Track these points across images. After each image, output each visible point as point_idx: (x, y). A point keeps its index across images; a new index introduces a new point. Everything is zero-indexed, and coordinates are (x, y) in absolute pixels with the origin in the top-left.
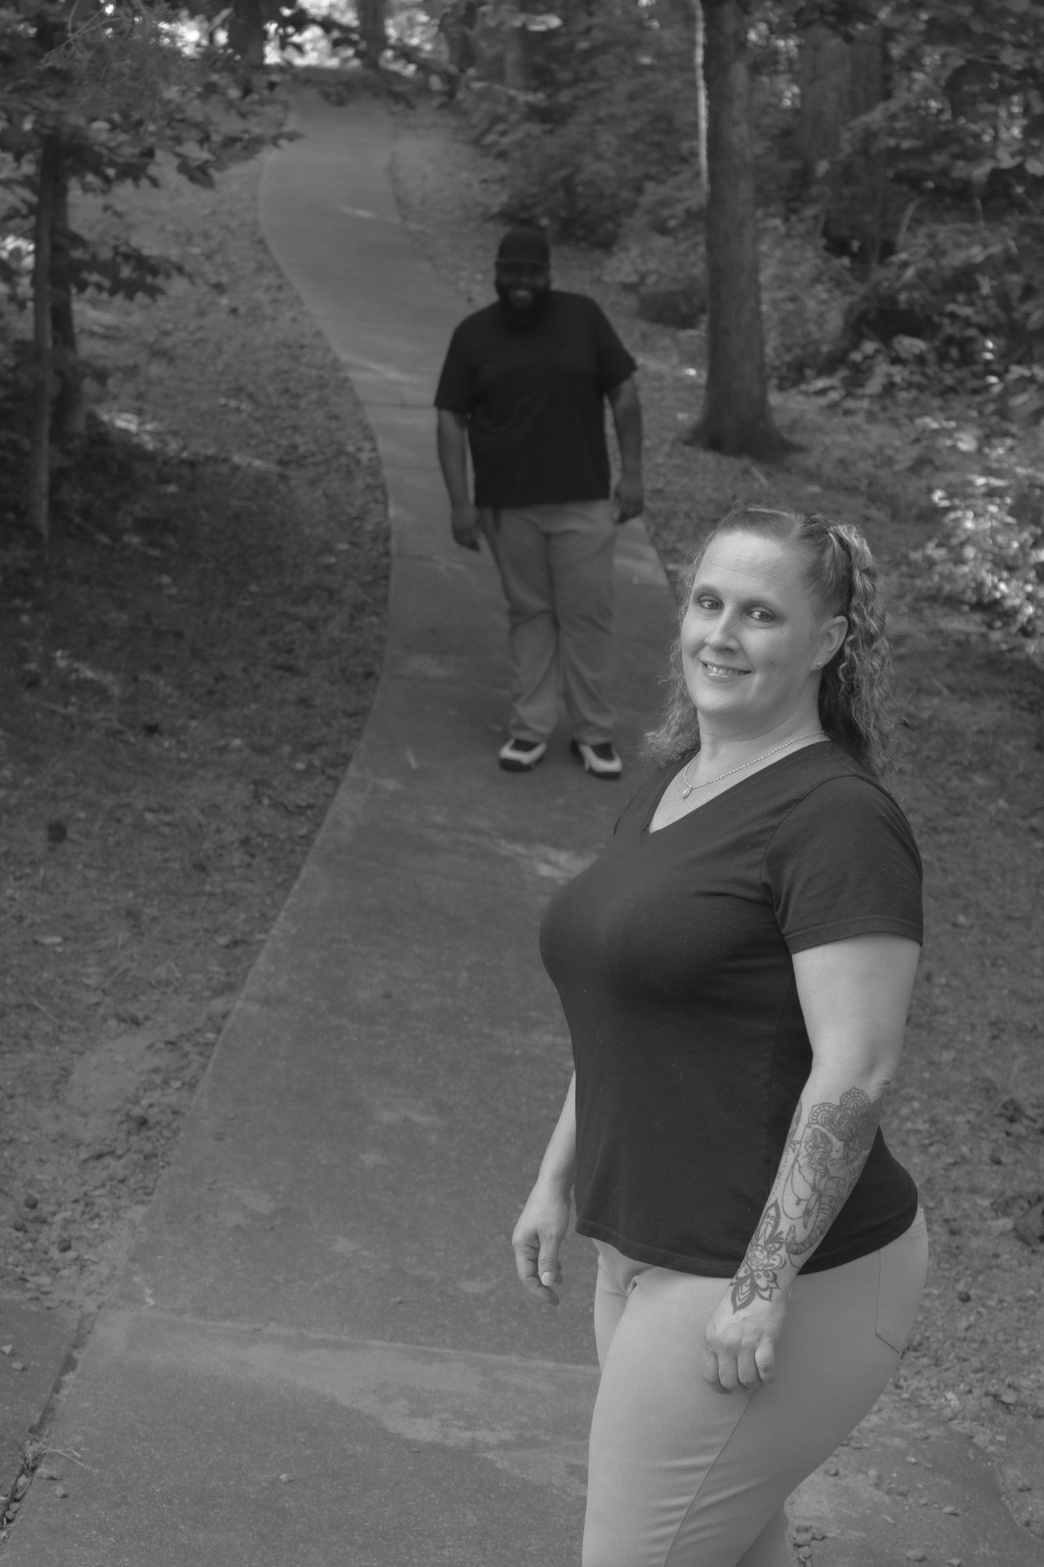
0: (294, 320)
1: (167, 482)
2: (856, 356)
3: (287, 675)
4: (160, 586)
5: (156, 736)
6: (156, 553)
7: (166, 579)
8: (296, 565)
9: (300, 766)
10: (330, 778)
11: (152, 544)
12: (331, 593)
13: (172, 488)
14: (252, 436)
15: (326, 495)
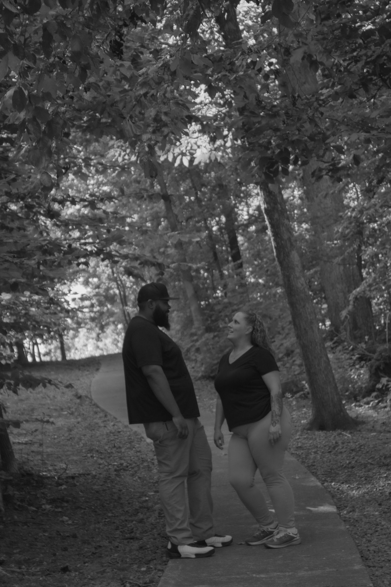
0: (114, 425)
1: (61, 485)
2: (379, 386)
3: (132, 541)
4: (63, 521)
5: (68, 573)
6: (60, 510)
7: (65, 518)
8: (129, 503)
9: (143, 569)
10: (159, 570)
11: (57, 507)
12: (148, 509)
13: (64, 487)
14: (100, 464)
15: (139, 478)
